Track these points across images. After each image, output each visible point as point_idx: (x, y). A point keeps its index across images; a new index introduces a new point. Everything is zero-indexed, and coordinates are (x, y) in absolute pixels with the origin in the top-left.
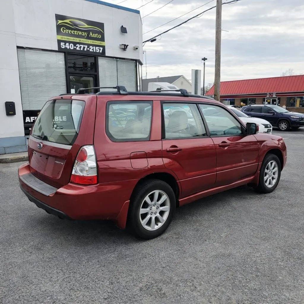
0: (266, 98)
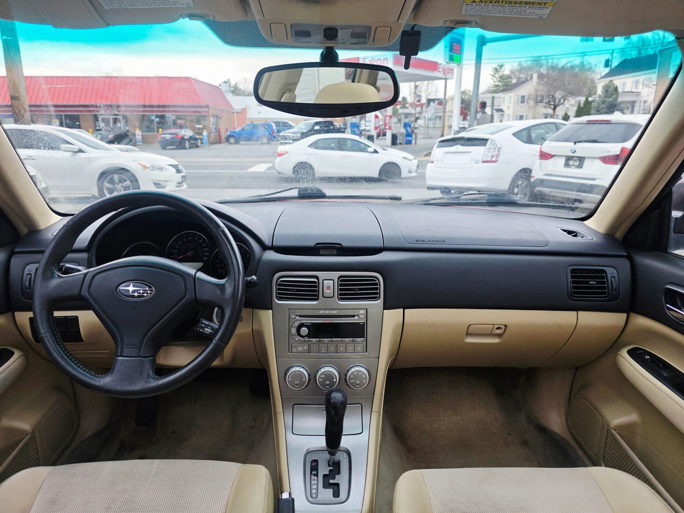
0: (101, 115)
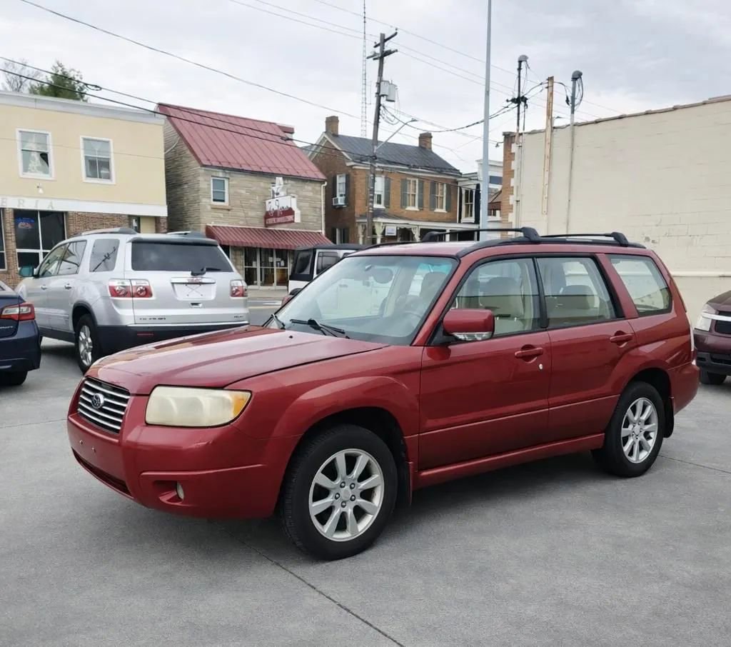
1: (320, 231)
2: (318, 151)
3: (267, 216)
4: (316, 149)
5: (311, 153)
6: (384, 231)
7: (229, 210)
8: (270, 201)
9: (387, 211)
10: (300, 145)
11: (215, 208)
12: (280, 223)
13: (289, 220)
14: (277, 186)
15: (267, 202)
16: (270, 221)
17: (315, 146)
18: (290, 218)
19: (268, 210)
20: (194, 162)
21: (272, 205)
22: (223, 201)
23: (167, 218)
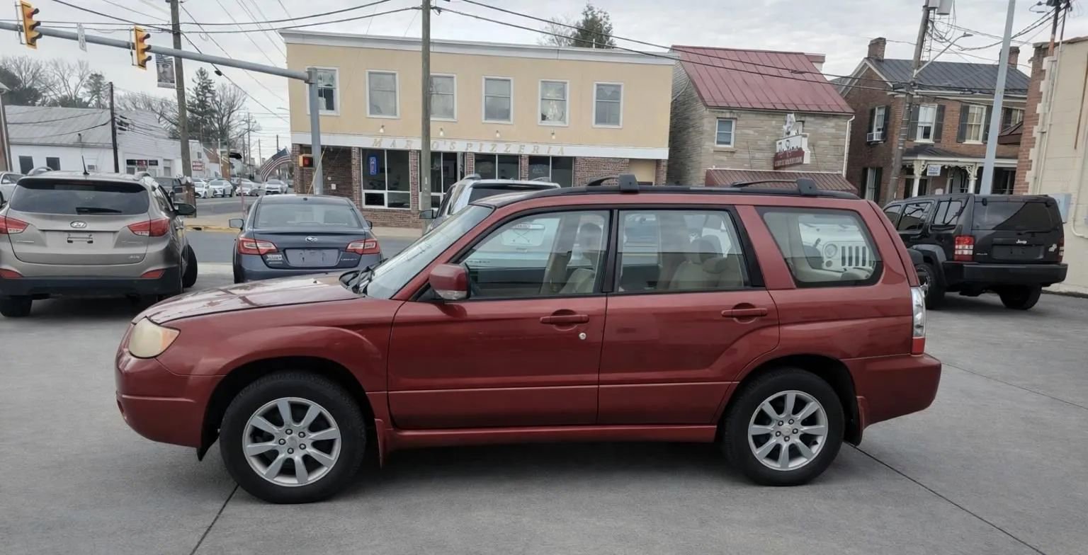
1: (839, 172)
2: (853, 85)
3: (777, 157)
4: (850, 83)
5: (844, 87)
6: (926, 170)
7: (733, 152)
8: (780, 141)
9: (937, 146)
10: (829, 79)
11: (717, 152)
12: (791, 165)
13: (798, 162)
14: (788, 125)
15: (778, 142)
16: (779, 163)
17: (850, 79)
18: (799, 160)
19: (778, 151)
20: (700, 104)
21: (782, 146)
22: (729, 143)
23: (669, 161)
